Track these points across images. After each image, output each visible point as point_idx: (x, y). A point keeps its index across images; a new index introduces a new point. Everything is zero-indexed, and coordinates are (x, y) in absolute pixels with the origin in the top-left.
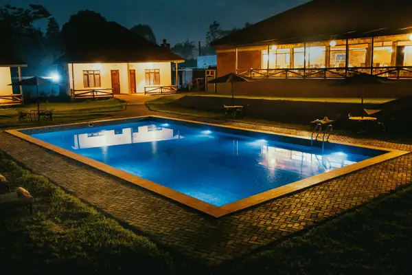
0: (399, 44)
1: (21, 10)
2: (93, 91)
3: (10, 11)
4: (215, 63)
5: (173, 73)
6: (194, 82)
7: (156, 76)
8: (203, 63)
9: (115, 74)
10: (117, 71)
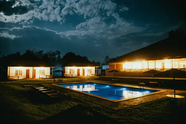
0: (163, 62)
1: (54, 52)
2: (72, 75)
3: (51, 53)
4: (108, 68)
5: (96, 71)
6: (102, 73)
7: (91, 71)
8: (104, 67)
9: (78, 70)
10: (79, 69)
